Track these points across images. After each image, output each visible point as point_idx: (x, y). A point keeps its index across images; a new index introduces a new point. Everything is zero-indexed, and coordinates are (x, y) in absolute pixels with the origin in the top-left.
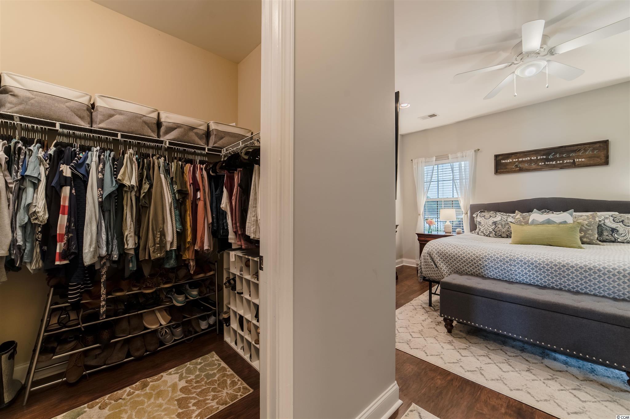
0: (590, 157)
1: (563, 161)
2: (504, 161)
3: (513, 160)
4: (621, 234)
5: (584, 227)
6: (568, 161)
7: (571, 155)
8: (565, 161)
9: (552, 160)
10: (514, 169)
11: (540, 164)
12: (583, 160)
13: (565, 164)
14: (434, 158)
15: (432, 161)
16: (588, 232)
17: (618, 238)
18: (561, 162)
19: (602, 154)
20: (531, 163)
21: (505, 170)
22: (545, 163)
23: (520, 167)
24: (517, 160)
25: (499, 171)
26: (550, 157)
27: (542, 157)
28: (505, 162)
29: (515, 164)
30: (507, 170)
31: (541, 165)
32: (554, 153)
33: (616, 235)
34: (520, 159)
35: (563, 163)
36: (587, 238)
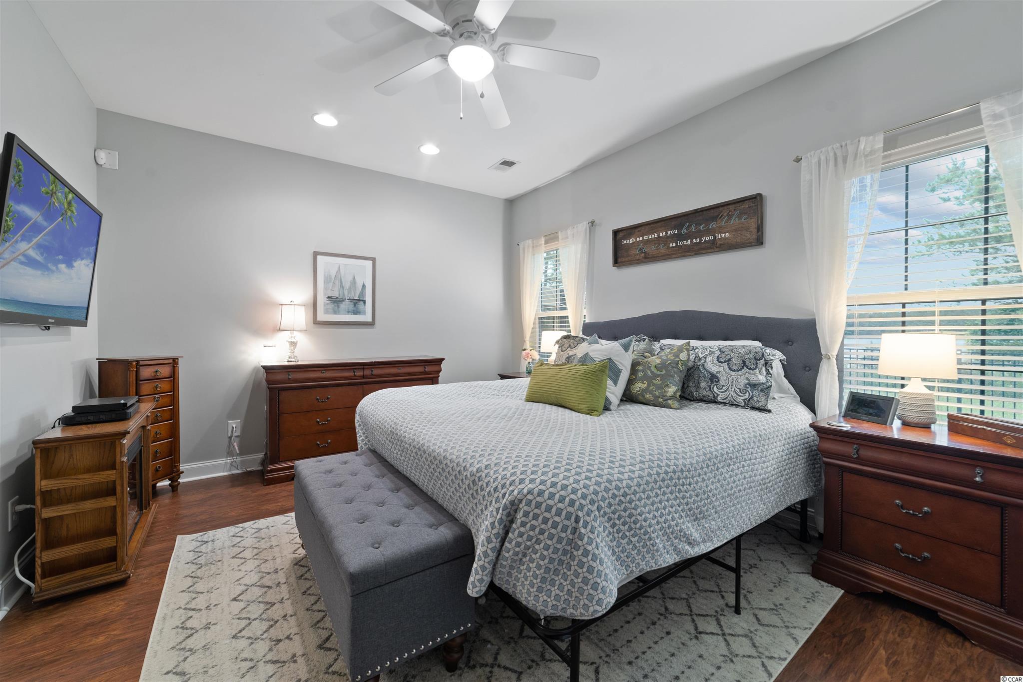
0: (736, 231)
1: (701, 240)
2: (625, 242)
3: (636, 239)
4: (723, 386)
5: (650, 370)
6: (707, 238)
7: (710, 227)
8: (703, 239)
9: (685, 238)
10: (638, 257)
11: (671, 245)
12: (727, 235)
13: (703, 246)
14: (543, 240)
15: (541, 245)
16: (654, 381)
17: (718, 395)
18: (698, 240)
19: (753, 223)
20: (659, 244)
21: (627, 259)
22: (677, 243)
23: (645, 253)
24: (641, 238)
25: (619, 260)
26: (684, 231)
27: (672, 232)
28: (627, 243)
29: (639, 247)
30: (629, 258)
31: (672, 247)
32: (688, 224)
33: (715, 389)
34: (646, 238)
35: (700, 242)
36: (651, 392)
